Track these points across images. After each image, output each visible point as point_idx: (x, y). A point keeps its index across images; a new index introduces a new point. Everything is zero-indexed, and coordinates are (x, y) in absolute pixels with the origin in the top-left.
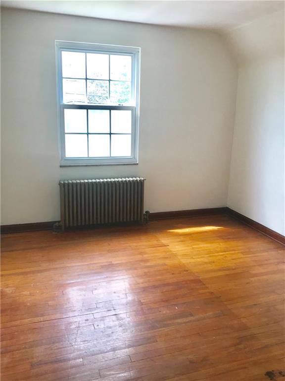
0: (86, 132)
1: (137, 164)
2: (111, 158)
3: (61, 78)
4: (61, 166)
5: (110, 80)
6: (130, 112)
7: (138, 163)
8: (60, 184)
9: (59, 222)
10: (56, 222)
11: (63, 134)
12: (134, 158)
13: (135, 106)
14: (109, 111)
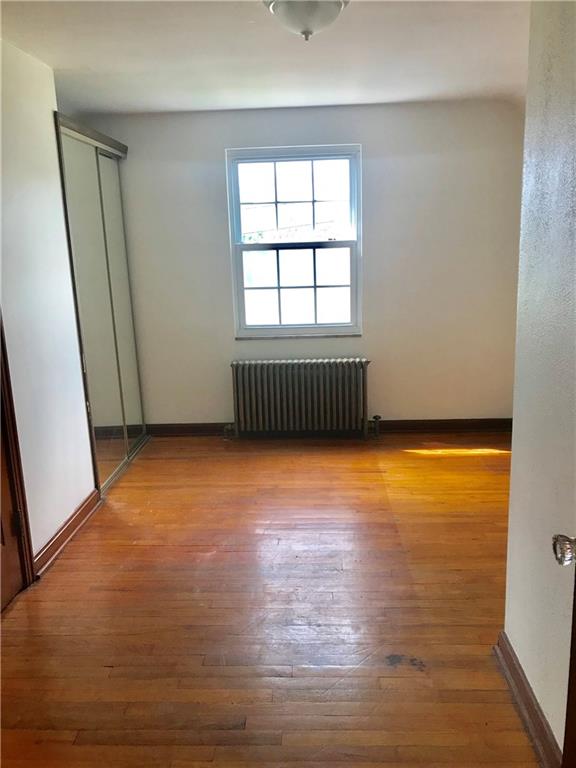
0: (276, 285)
1: (360, 336)
2: (317, 326)
3: (237, 205)
4: (237, 339)
5: (314, 201)
6: (347, 250)
7: (361, 333)
8: (232, 365)
9: (232, 424)
10: (228, 424)
11: (240, 289)
12: (356, 326)
13: (355, 239)
14: (312, 250)
